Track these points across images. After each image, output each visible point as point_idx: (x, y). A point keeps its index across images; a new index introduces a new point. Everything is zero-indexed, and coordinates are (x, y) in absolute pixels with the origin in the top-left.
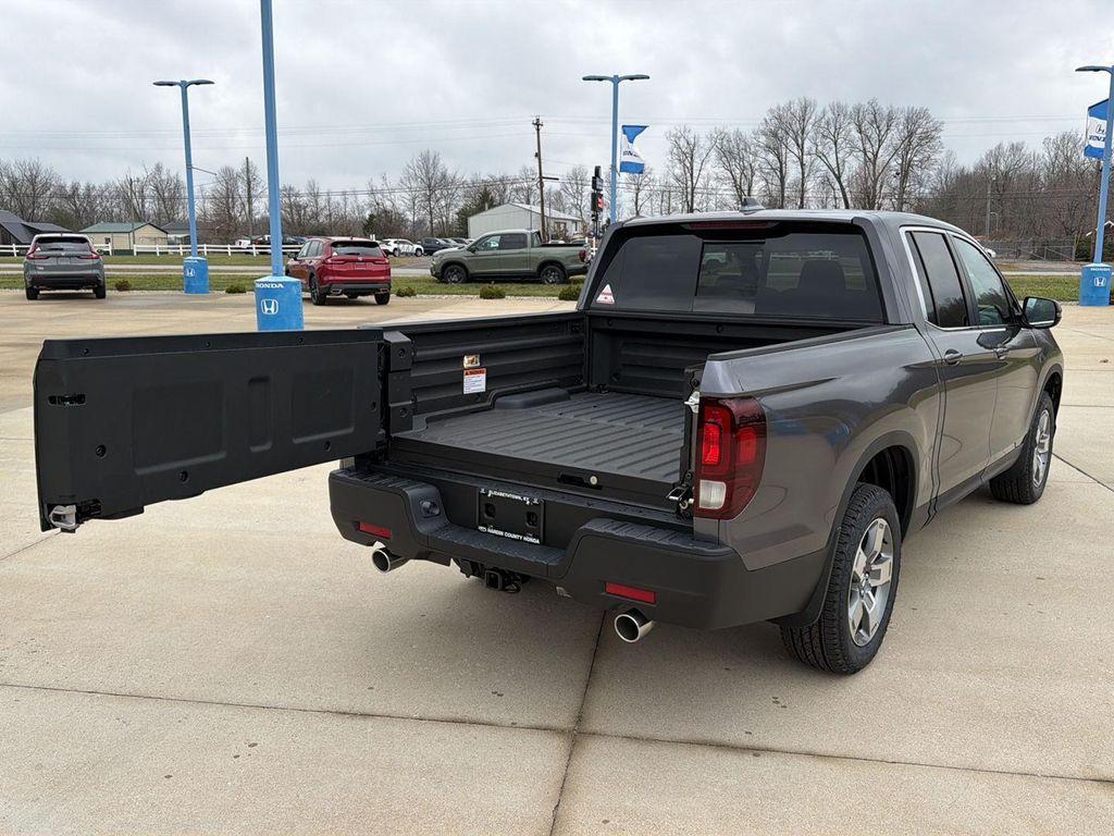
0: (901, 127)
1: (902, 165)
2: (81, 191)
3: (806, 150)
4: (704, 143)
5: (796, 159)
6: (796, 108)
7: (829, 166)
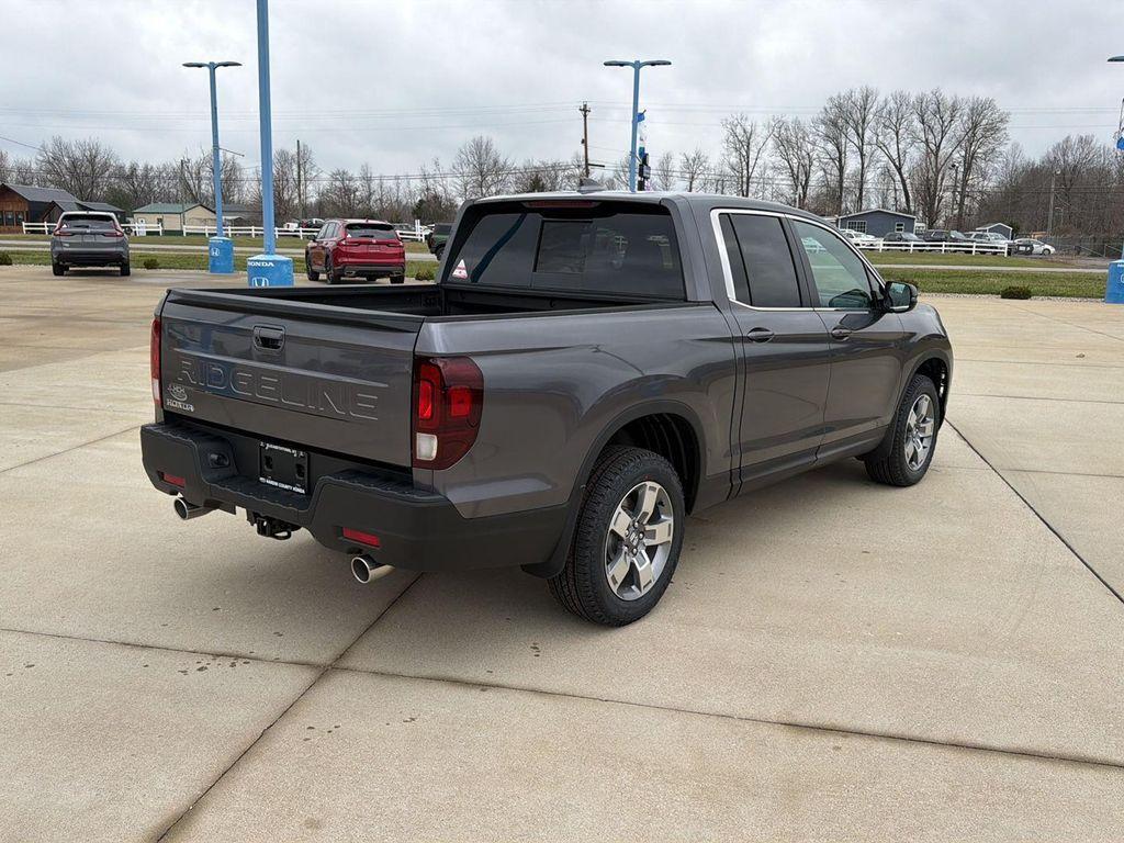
0: (965, 118)
1: (965, 157)
2: (140, 172)
3: (866, 139)
4: (761, 133)
5: (855, 149)
6: (858, 96)
7: (890, 157)
